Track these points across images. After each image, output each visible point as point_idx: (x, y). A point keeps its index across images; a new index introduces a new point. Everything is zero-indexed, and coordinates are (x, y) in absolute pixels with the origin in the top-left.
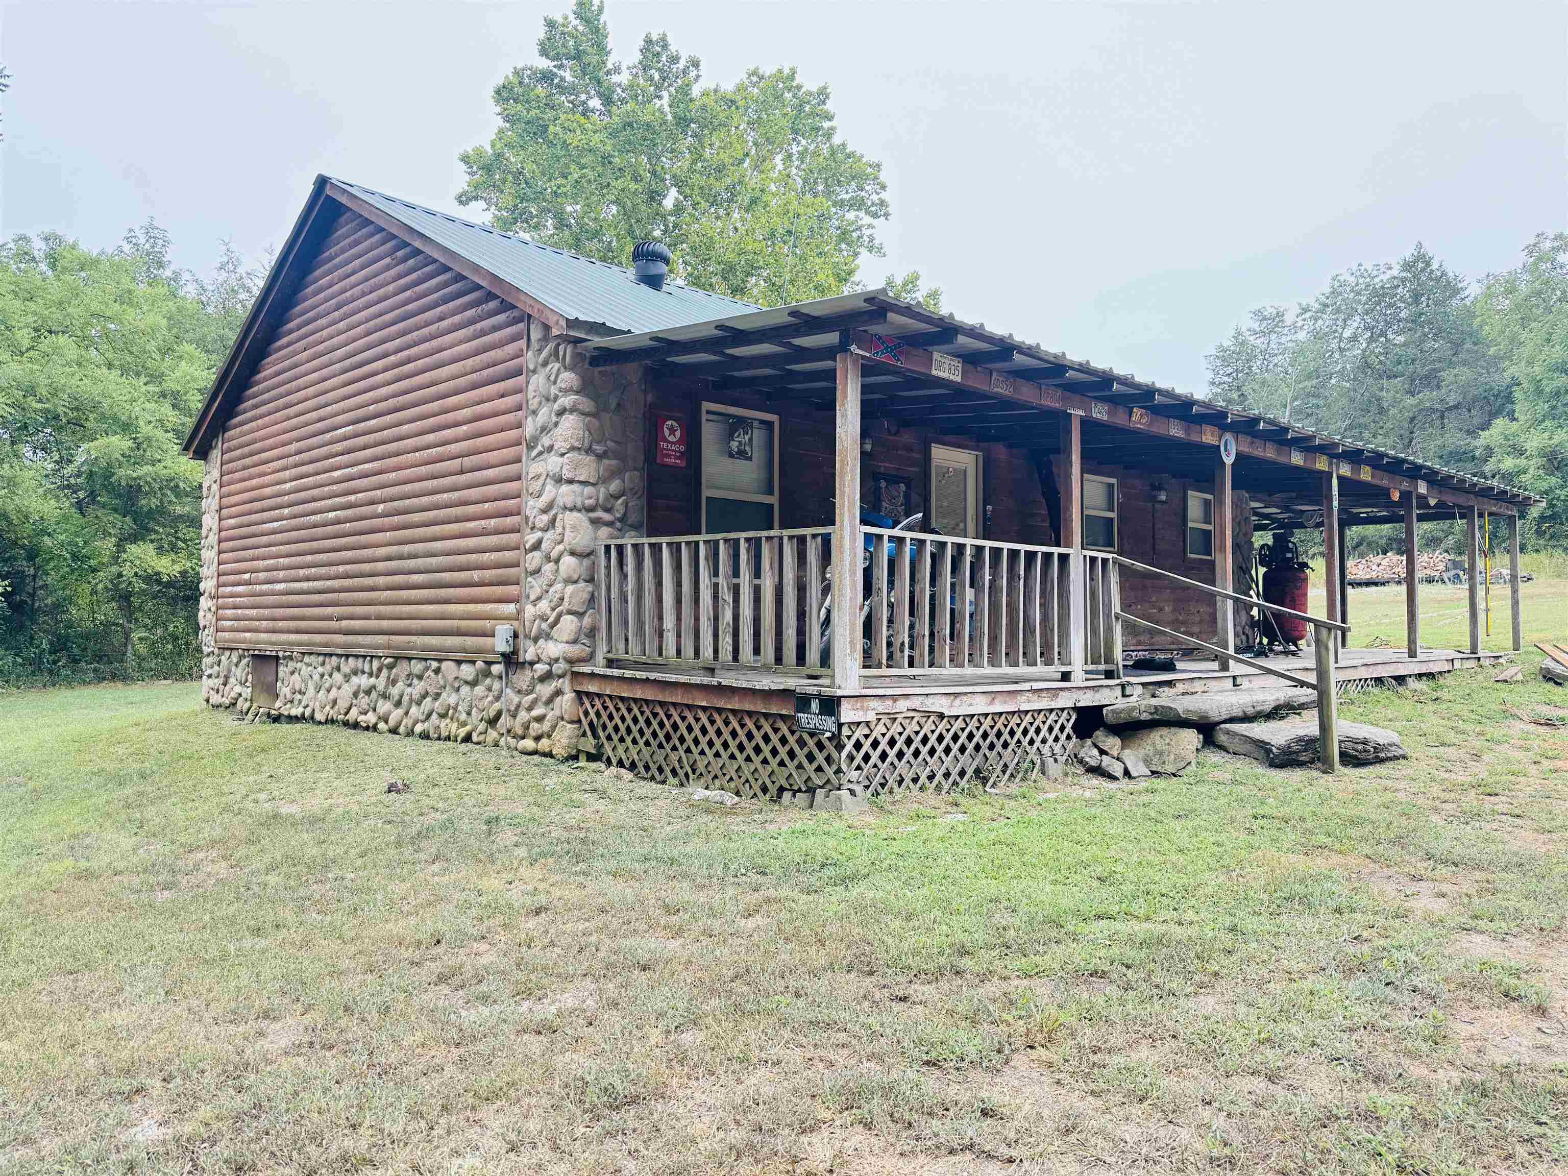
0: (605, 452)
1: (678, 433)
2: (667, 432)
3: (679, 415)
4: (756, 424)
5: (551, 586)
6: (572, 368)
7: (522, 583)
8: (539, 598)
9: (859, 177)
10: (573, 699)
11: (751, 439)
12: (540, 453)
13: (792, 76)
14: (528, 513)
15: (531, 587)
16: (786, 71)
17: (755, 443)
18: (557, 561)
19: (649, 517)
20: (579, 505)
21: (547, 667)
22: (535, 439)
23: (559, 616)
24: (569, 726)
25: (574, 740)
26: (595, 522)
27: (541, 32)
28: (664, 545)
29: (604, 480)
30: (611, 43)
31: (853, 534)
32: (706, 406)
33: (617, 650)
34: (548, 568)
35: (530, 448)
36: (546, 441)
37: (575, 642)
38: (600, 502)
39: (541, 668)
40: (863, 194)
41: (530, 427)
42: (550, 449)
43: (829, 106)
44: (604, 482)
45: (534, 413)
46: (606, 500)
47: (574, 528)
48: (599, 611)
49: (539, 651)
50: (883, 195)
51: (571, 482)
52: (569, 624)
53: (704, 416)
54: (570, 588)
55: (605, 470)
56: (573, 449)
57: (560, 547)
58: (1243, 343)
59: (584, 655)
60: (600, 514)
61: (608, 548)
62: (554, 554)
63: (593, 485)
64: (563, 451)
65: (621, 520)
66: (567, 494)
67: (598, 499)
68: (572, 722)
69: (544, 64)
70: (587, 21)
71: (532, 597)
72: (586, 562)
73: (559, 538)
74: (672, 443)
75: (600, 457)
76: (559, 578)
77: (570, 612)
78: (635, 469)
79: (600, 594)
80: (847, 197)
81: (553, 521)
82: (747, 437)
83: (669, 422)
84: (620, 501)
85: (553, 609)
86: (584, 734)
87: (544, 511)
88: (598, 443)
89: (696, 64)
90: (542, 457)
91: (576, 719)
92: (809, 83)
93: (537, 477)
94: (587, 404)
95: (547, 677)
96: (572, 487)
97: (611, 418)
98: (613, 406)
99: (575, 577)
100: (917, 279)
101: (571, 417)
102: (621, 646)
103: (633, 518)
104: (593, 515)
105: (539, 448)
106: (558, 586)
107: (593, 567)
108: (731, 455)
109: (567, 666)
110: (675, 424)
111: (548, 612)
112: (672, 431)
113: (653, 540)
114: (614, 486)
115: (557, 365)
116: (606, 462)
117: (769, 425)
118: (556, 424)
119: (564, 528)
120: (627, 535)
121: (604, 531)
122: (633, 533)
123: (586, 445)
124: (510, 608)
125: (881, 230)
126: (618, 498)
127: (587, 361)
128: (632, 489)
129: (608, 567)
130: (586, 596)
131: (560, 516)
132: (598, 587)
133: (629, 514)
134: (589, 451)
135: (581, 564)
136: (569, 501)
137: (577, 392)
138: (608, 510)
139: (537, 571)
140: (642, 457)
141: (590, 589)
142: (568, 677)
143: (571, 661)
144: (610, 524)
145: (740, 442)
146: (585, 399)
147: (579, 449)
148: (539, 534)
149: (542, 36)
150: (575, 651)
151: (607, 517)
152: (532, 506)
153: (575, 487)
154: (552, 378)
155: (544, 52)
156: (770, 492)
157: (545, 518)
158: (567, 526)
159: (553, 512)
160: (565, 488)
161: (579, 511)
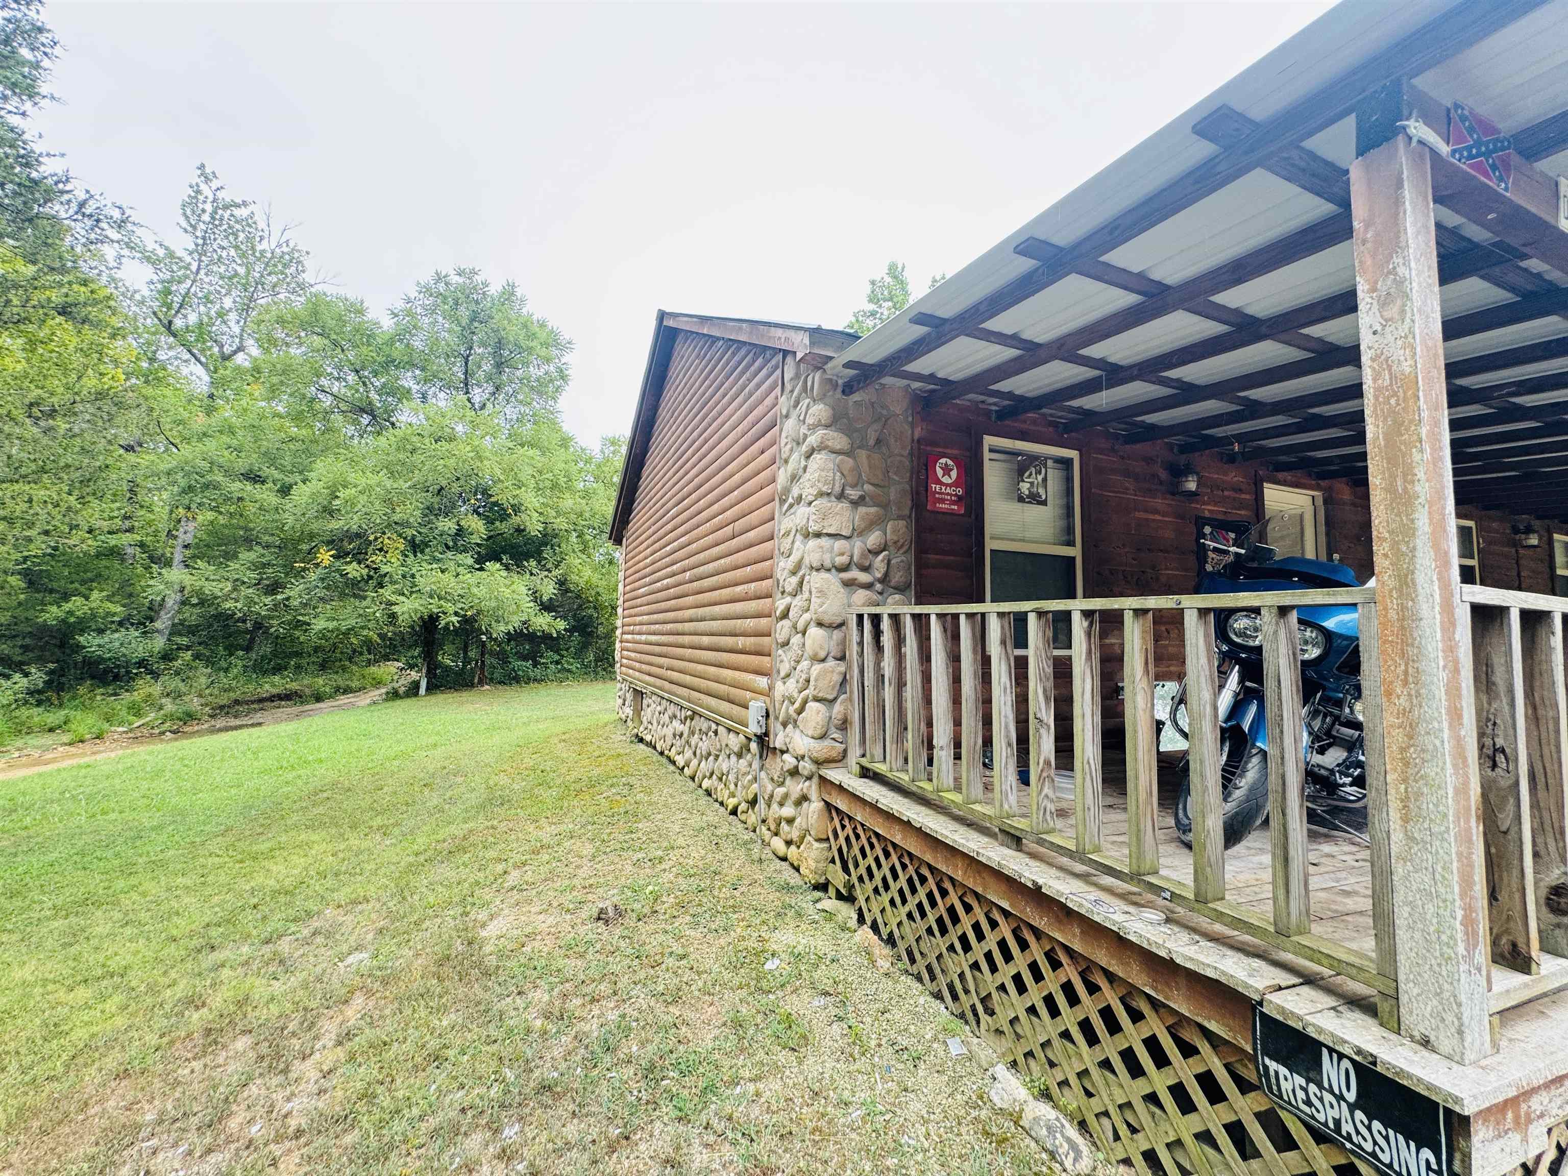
0: (862, 498)
1: (954, 474)
2: (940, 472)
3: (955, 452)
4: (1050, 463)
5: (798, 662)
6: (822, 398)
7: (773, 653)
8: (788, 676)
10: (821, 810)
11: (1045, 480)
12: (791, 506)
14: (779, 576)
15: (782, 661)
17: (1049, 482)
18: (804, 633)
19: (918, 575)
20: (828, 564)
21: (794, 761)
22: (787, 491)
23: (805, 702)
24: (816, 845)
25: (822, 865)
26: (849, 584)
27: (868, 289)
28: (933, 618)
29: (860, 532)
30: (910, 288)
31: (1448, 608)
32: (989, 441)
33: (872, 756)
34: (796, 640)
35: (782, 502)
36: (795, 492)
37: (823, 737)
38: (855, 559)
39: (789, 760)
41: (782, 477)
42: (800, 499)
44: (860, 534)
45: (786, 461)
46: (863, 556)
47: (822, 593)
48: (851, 699)
49: (788, 740)
51: (818, 535)
52: (815, 713)
53: (987, 455)
54: (817, 668)
55: (862, 518)
56: (821, 494)
57: (807, 616)
59: (834, 754)
60: (855, 574)
61: (860, 617)
62: (800, 626)
63: (847, 538)
64: (811, 498)
65: (884, 580)
66: (813, 552)
67: (852, 557)
68: (819, 840)
69: (872, 307)
70: (895, 277)
71: (782, 674)
72: (837, 635)
73: (806, 604)
74: (947, 485)
75: (855, 504)
76: (806, 655)
77: (817, 699)
78: (900, 517)
79: (852, 677)
81: (801, 584)
82: (1040, 478)
83: (943, 461)
84: (881, 557)
85: (800, 692)
86: (833, 861)
87: (794, 573)
88: (853, 486)
90: (792, 510)
91: (825, 837)
93: (787, 533)
94: (838, 440)
95: (794, 772)
96: (818, 541)
97: (868, 457)
98: (872, 442)
99: (822, 654)
101: (819, 456)
102: (878, 752)
103: (897, 578)
104: (846, 575)
105: (790, 500)
106: (805, 664)
107: (843, 643)
108: (1021, 499)
109: (813, 768)
110: (950, 462)
111: (795, 695)
112: (947, 471)
113: (918, 609)
114: (874, 539)
115: (807, 401)
116: (862, 510)
117: (1066, 463)
118: (805, 469)
119: (810, 592)
120: (890, 600)
121: (861, 595)
122: (897, 597)
123: (838, 489)
124: (762, 682)
126: (877, 553)
127: (840, 390)
128: (895, 543)
129: (861, 643)
130: (837, 678)
131: (807, 578)
132: (849, 667)
133: (892, 574)
134: (841, 496)
135: (831, 637)
136: (813, 558)
137: (827, 426)
138: (866, 569)
139: (786, 644)
140: (909, 503)
141: (842, 669)
142: (815, 780)
143: (818, 763)
144: (868, 586)
145: (1032, 484)
146: (836, 434)
147: (828, 494)
148: (788, 599)
149: (869, 292)
150: (822, 749)
151: (864, 577)
152: (783, 566)
153: (824, 542)
154: (802, 418)
155: (870, 301)
156: (1071, 543)
157: (794, 580)
158: (813, 590)
159: (801, 573)
160: (812, 543)
161: (829, 570)
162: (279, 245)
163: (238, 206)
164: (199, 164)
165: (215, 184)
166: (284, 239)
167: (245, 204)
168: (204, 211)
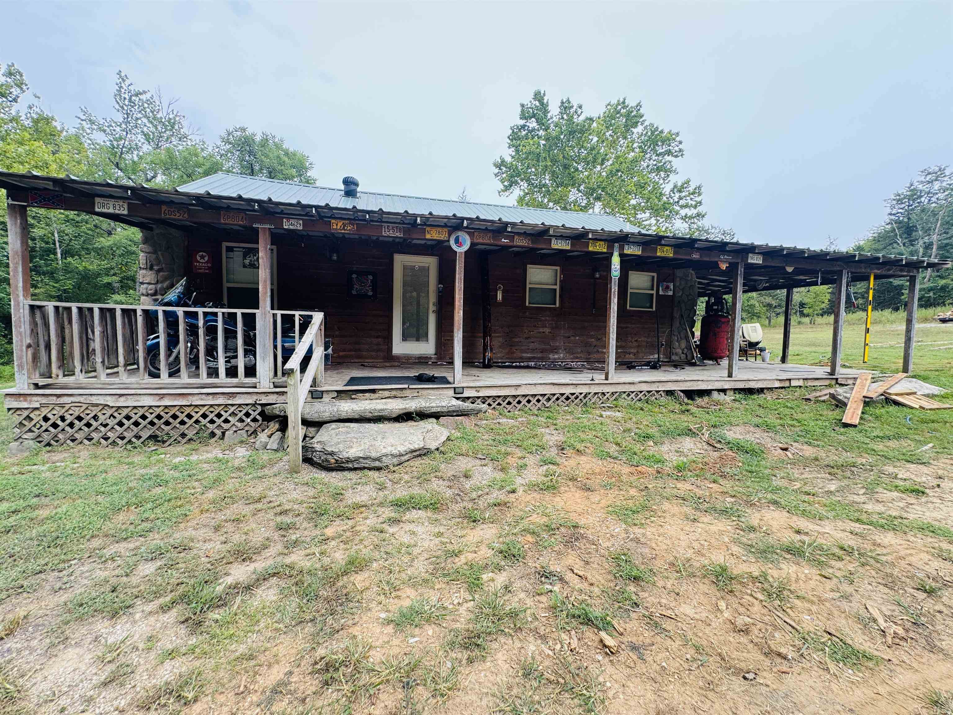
0: (161, 269)
1: (207, 258)
2: (199, 258)
3: (207, 250)
9: (667, 140)
13: (624, 102)
16: (621, 100)
29: (160, 281)
32: (225, 244)
38: (158, 291)
40: (671, 148)
43: (642, 111)
50: (681, 146)
51: (142, 283)
53: (224, 250)
55: (161, 277)
58: (914, 189)
63: (154, 284)
67: (156, 291)
70: (539, 101)
74: (202, 263)
75: (157, 271)
78: (180, 276)
80: (663, 151)
83: (201, 253)
88: (156, 265)
89: (580, 107)
92: (632, 103)
96: (142, 286)
97: (163, 254)
98: (164, 248)
100: (689, 182)
108: (245, 267)
110: (204, 254)
112: (202, 257)
114: (167, 284)
116: (161, 274)
123: (149, 266)
125: (676, 163)
134: (151, 268)
140: (184, 270)
145: (251, 260)
149: (520, 111)
155: (521, 118)
161: (147, 296)
162: (168, 114)
163: (141, 94)
164: (118, 71)
165: (127, 82)
166: (170, 110)
167: (145, 92)
168: (125, 98)
